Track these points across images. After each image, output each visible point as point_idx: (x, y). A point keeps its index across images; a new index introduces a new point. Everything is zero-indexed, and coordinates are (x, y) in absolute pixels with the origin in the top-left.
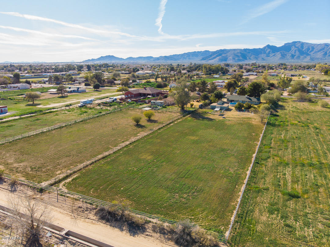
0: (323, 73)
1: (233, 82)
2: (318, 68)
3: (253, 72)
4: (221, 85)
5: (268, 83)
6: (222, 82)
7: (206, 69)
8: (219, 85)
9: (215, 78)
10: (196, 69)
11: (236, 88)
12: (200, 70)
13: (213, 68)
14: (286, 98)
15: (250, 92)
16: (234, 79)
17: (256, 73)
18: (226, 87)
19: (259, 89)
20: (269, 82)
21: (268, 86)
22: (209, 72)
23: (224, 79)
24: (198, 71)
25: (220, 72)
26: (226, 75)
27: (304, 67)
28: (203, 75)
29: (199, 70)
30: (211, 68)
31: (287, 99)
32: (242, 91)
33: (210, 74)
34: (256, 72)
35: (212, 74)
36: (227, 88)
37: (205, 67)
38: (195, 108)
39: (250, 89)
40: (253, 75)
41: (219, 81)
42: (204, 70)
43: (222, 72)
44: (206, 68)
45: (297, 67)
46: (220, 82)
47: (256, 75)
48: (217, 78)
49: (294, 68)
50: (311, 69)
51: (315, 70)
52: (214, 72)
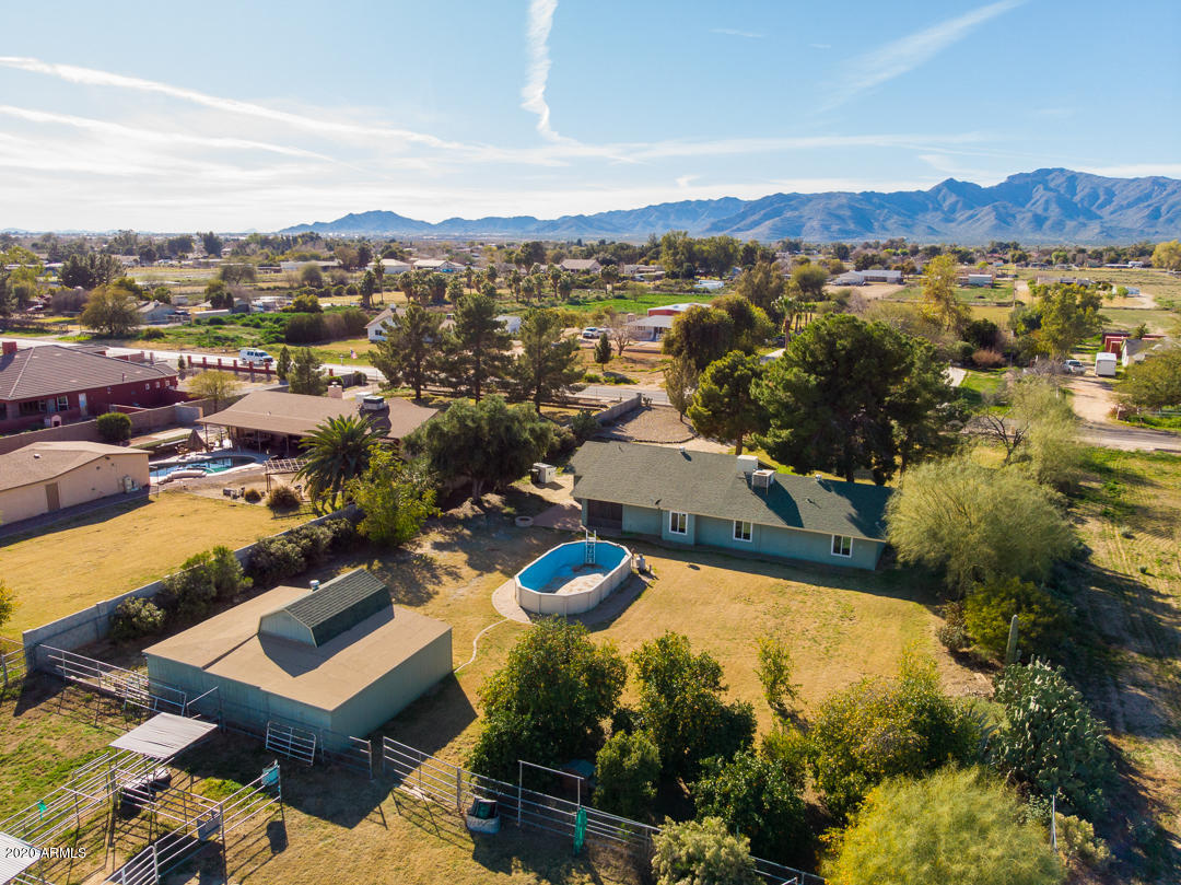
1: (724, 313)
2: (1164, 256)
3: (888, 268)
5: (961, 320)
7: (675, 254)
13: (704, 248)
14: (1118, 454)
15: (789, 414)
17: (897, 274)
18: (676, 346)
19: (878, 394)
20: (965, 314)
21: (960, 344)
22: (685, 265)
25: (740, 269)
27: (1098, 255)
28: (659, 278)
29: (651, 259)
30: (697, 247)
31: (1136, 466)
32: (730, 398)
33: (688, 275)
34: (897, 269)
35: (698, 274)
37: (672, 246)
39: (788, 386)
40: (884, 280)
42: (665, 258)
44: (675, 248)
45: (1070, 256)
47: (900, 281)
48: (707, 291)
49: (1057, 258)
50: (1127, 261)
51: (1144, 266)
52: (708, 266)
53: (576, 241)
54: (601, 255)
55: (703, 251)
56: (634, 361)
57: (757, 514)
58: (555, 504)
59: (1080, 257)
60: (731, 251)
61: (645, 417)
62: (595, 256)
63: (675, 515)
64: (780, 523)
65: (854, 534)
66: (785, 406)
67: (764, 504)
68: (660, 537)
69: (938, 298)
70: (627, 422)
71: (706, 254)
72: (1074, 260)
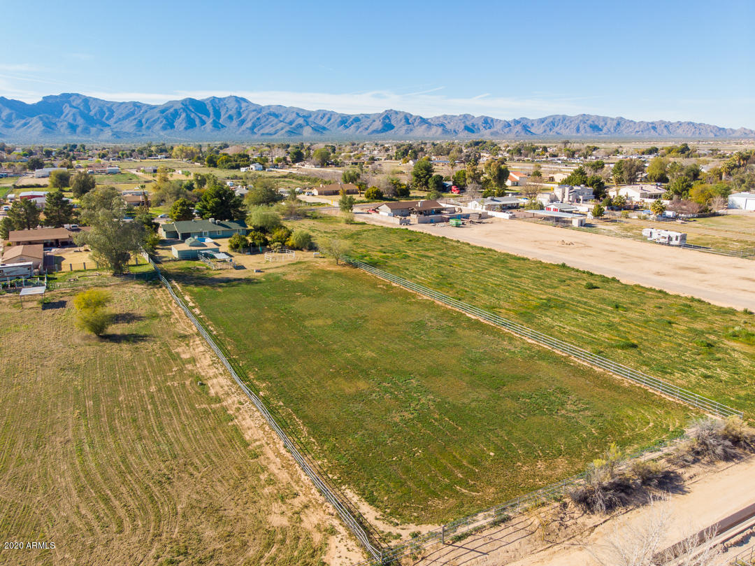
0: (198, 164)
2: (178, 153)
27: (141, 152)
38: (137, 265)
39: (216, 203)
45: (128, 153)
50: (156, 155)
51: (166, 158)
57: (222, 228)
59: (134, 153)
63: (205, 232)
64: (227, 229)
72: (131, 156)
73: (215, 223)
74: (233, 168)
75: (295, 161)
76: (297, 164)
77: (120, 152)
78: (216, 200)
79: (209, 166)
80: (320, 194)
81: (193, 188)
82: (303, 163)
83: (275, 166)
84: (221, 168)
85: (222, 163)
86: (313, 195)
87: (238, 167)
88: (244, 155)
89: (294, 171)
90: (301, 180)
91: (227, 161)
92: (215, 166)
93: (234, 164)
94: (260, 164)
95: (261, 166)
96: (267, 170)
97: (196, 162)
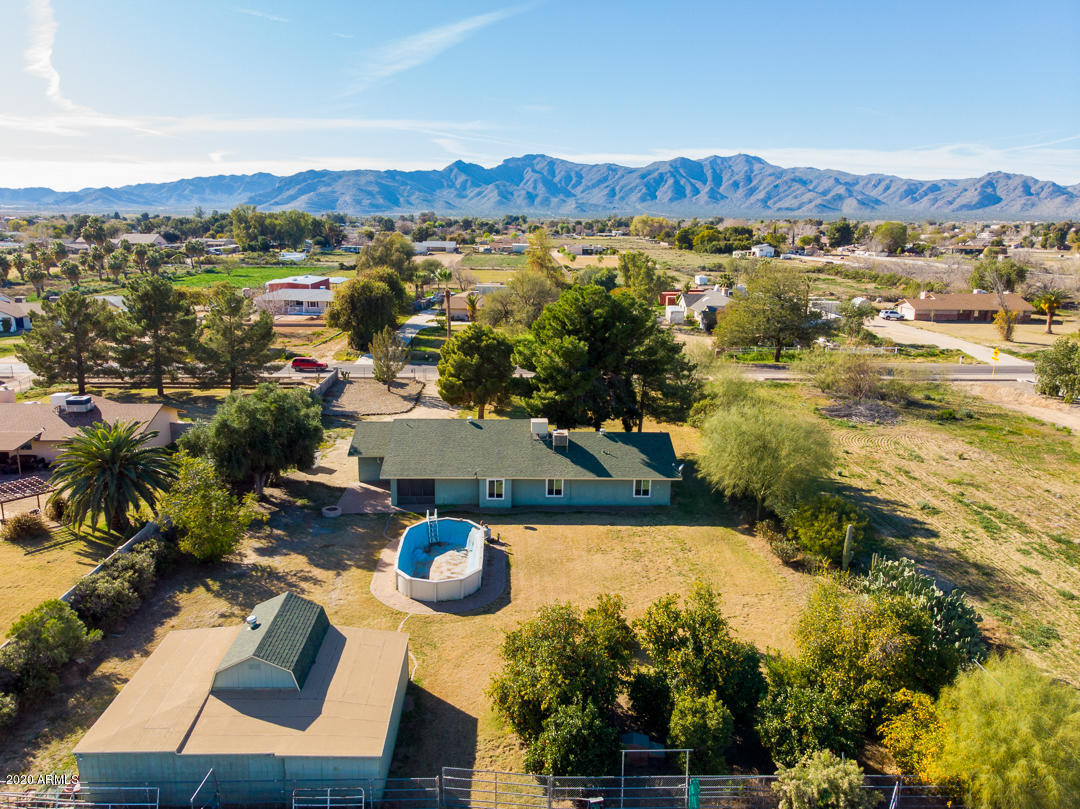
0: (664, 244)
1: (382, 285)
2: (639, 226)
3: (444, 239)
4: (313, 304)
6: (316, 286)
7: (247, 228)
8: (300, 303)
9: (284, 263)
10: (207, 230)
11: (402, 320)
12: (222, 232)
13: (277, 222)
15: (551, 378)
16: (386, 270)
17: (453, 245)
18: (342, 319)
22: (260, 238)
23: (329, 268)
24: (213, 237)
25: (310, 241)
26: (337, 251)
27: (590, 226)
28: (234, 251)
29: (218, 232)
30: (268, 221)
31: (763, 393)
32: (479, 367)
33: (265, 248)
34: (451, 240)
35: (273, 247)
36: (346, 327)
37: (242, 219)
40: (443, 250)
41: (301, 280)
42: (236, 231)
43: (318, 238)
44: (246, 222)
45: (570, 226)
46: (305, 287)
47: (456, 251)
48: (293, 263)
49: (562, 228)
50: (610, 231)
51: (624, 235)
52: (282, 239)
53: (113, 214)
54: (163, 229)
55: (275, 225)
56: (286, 336)
57: (565, 471)
58: (345, 489)
59: (578, 227)
60: (303, 224)
61: (349, 390)
62: (156, 230)
63: (492, 483)
64: (591, 476)
65: (652, 476)
66: (559, 370)
67: (568, 461)
68: (478, 505)
69: (542, 266)
70: (339, 396)
71: (278, 228)
72: (574, 230)
73: (547, 440)
74: (720, 251)
75: (836, 244)
76: (840, 249)
77: (560, 225)
78: (568, 341)
79: (681, 248)
80: (922, 316)
81: (615, 286)
82: (851, 247)
83: (799, 251)
84: (698, 251)
85: (702, 242)
86: (901, 319)
87: (729, 250)
88: (743, 229)
89: (837, 261)
90: (854, 278)
91: (711, 239)
92: (690, 247)
93: (722, 244)
94: (770, 245)
95: (772, 250)
96: (782, 256)
97: (663, 240)
